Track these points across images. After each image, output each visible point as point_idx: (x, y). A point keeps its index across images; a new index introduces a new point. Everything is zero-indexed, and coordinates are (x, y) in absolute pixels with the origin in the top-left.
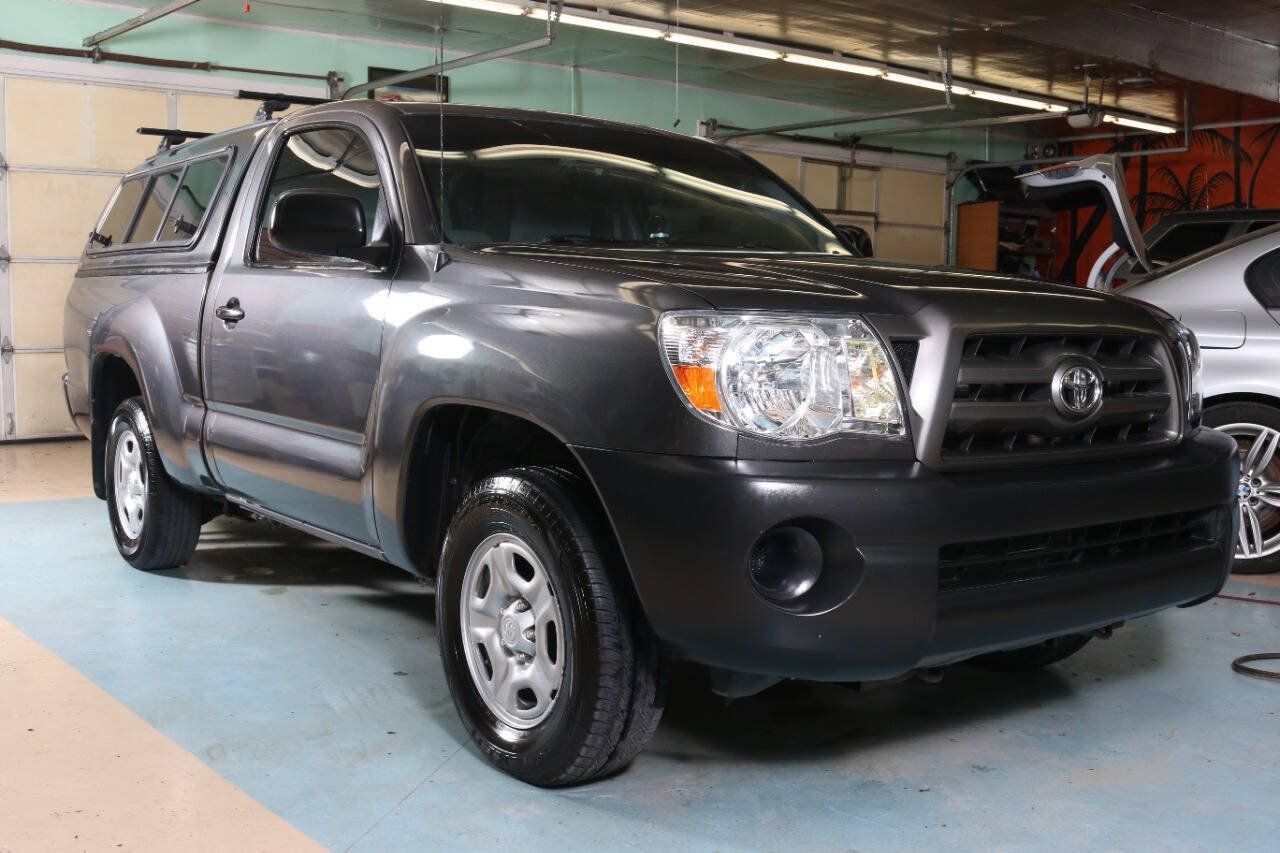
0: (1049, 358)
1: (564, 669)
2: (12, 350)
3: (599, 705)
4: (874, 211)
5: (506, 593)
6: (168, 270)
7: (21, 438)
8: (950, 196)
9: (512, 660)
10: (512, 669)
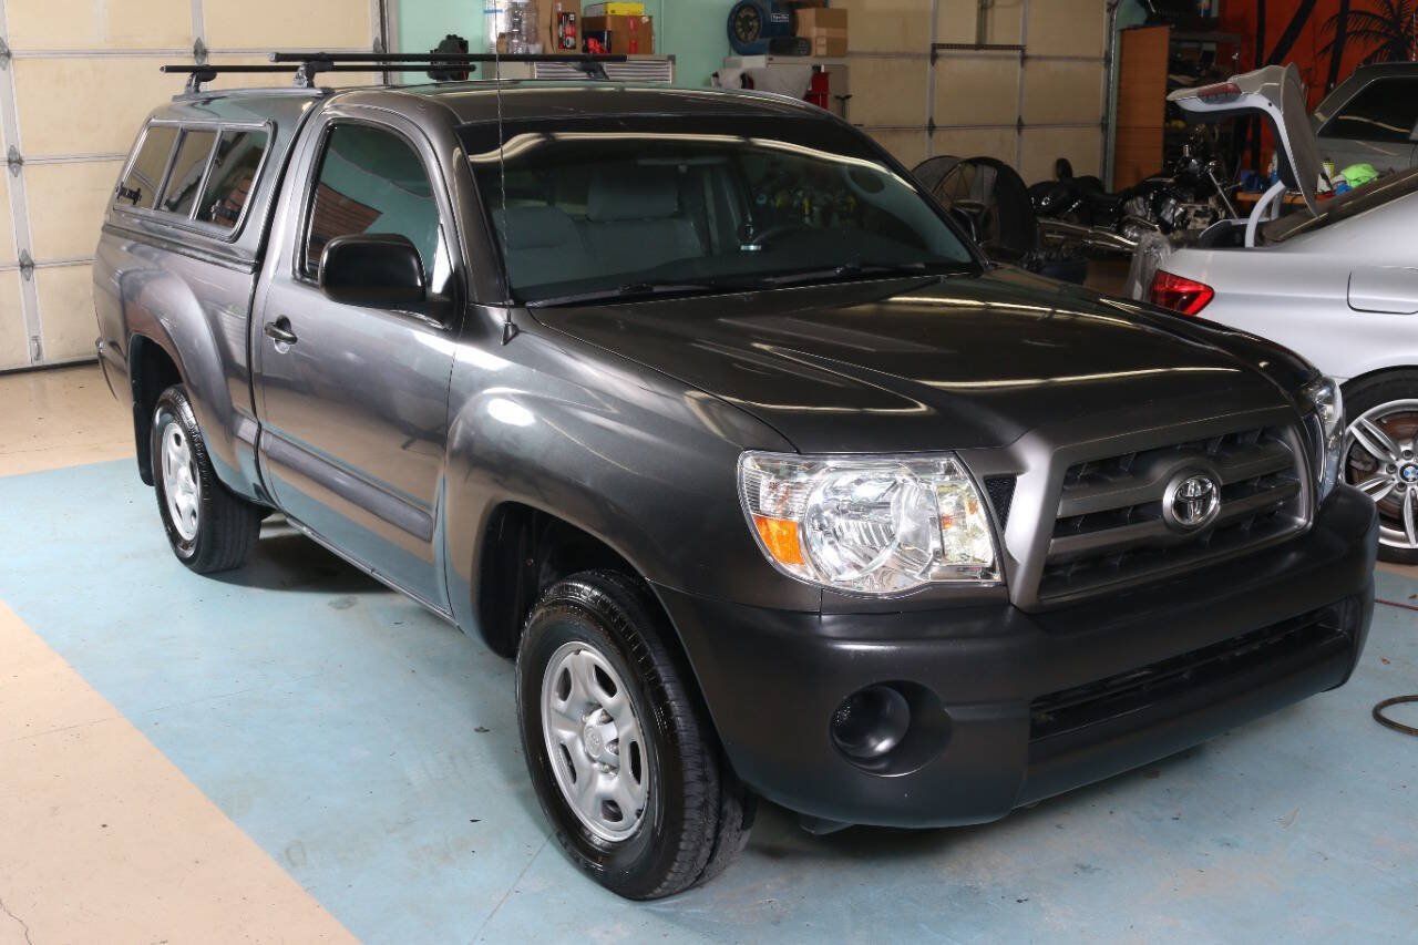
0: (1160, 470)
1: (649, 793)
2: (32, 265)
3: (684, 836)
4: (1020, 43)
5: (587, 700)
6: (208, 258)
7: (49, 363)
8: (1112, 20)
9: (596, 765)
10: (596, 778)
